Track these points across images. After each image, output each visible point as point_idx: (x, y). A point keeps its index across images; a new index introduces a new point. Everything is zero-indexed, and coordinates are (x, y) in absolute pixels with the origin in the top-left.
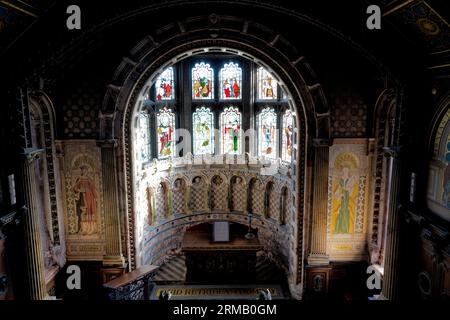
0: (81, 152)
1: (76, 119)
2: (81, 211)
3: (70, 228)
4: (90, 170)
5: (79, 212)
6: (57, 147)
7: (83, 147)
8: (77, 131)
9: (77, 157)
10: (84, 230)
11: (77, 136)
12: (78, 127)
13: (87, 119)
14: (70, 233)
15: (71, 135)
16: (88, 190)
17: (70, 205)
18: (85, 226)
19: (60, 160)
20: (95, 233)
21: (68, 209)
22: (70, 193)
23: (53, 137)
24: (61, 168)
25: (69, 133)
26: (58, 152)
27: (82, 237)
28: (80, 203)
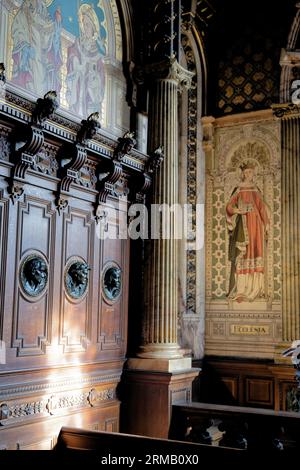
0: (243, 138)
1: (239, 81)
2: (237, 251)
3: (214, 287)
4: (259, 168)
5: (233, 253)
6: (205, 131)
7: (248, 128)
8: (239, 100)
9: (236, 148)
10: (241, 290)
11: (238, 109)
12: (242, 93)
13: (258, 77)
14: (214, 297)
15: (229, 109)
16: (252, 209)
17: (219, 241)
19: (208, 154)
20: (261, 296)
21: (215, 248)
22: (220, 216)
23: (199, 111)
24: (208, 172)
25: (225, 107)
26: (205, 139)
27: (236, 306)
28: (235, 236)
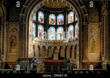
0: (13, 26)
1: (13, 17)
2: (12, 45)
3: (8, 51)
4: (16, 32)
5: (11, 45)
6: (6, 24)
7: (14, 25)
8: (13, 20)
9: (12, 28)
10: (12, 51)
11: (12, 21)
12: (13, 19)
13: (16, 16)
14: (7, 52)
15: (11, 21)
16: (15, 38)
17: (9, 43)
18: (13, 50)
19: (7, 29)
20: (16, 52)
21: (8, 44)
22: (9, 39)
23: (5, 20)
24: (7, 31)
25: (10, 20)
26: (6, 26)
27: (11, 54)
28: (12, 42)
